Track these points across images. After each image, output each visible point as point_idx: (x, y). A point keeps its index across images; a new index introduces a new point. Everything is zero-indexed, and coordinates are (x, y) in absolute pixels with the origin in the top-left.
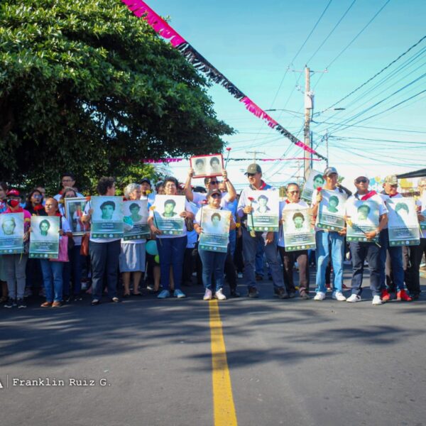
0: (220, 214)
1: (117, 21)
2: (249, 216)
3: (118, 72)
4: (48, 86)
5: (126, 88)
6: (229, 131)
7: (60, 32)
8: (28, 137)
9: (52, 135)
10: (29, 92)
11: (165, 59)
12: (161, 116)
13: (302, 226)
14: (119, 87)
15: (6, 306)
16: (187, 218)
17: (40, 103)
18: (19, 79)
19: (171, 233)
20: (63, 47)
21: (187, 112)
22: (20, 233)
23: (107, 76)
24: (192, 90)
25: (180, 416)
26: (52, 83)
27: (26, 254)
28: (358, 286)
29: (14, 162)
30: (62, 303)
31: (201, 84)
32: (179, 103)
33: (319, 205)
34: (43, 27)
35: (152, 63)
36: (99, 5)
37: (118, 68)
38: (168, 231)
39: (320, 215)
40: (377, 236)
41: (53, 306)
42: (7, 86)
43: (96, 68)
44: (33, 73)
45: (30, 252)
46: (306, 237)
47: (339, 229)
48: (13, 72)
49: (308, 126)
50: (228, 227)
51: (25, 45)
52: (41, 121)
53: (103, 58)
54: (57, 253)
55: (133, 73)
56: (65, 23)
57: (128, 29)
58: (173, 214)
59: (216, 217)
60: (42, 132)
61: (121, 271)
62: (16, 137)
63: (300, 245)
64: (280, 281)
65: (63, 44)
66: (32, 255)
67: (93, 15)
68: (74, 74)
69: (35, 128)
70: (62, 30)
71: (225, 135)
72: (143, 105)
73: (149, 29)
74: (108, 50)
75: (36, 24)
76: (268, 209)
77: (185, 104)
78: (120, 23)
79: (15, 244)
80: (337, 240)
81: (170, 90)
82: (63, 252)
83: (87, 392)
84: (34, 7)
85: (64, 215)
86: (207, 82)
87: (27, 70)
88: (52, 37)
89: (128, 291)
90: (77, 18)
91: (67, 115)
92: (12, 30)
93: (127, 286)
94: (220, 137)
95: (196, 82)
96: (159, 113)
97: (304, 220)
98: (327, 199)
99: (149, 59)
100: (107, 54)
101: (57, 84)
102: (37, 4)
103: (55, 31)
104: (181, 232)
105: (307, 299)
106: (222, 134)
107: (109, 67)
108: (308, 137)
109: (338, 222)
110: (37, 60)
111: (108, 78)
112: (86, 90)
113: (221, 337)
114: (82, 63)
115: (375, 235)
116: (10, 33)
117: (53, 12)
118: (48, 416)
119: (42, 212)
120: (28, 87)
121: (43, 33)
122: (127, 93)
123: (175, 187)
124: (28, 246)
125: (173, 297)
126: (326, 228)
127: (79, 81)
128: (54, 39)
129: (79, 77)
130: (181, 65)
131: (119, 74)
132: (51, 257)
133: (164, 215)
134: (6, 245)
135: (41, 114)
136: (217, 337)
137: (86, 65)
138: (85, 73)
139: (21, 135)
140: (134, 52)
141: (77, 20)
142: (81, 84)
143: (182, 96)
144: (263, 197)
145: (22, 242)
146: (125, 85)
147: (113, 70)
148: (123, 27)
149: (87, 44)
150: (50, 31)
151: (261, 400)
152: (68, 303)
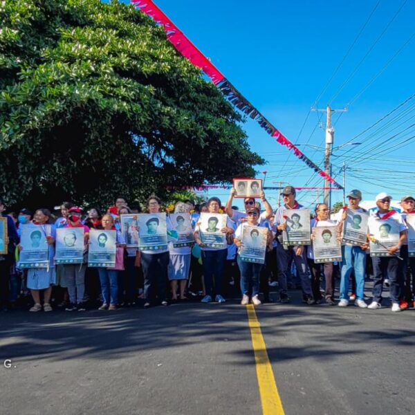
0: (258, 230)
1: (163, 61)
2: (284, 232)
3: (165, 107)
4: (104, 117)
5: (172, 122)
6: (261, 162)
7: (112, 69)
8: (85, 165)
9: (108, 162)
10: (86, 122)
11: (206, 97)
12: (203, 147)
13: (329, 241)
14: (166, 120)
15: (67, 309)
16: (228, 234)
17: (96, 133)
18: (77, 110)
19: (213, 246)
20: (115, 84)
21: (225, 144)
22: (80, 246)
23: (155, 110)
24: (229, 125)
25: (230, 407)
26: (107, 114)
27: (85, 264)
28: (379, 295)
29: (73, 186)
30: (117, 307)
31: (238, 120)
32: (218, 136)
33: (344, 222)
34: (96, 63)
35: (195, 101)
36: (147, 45)
37: (165, 104)
38: (211, 244)
39: (345, 231)
40: (399, 251)
41: (110, 309)
42: (66, 115)
43: (146, 104)
44: (90, 104)
45: (89, 262)
46: (333, 251)
47: (362, 244)
48: (71, 102)
49: (328, 159)
50: (265, 242)
51: (81, 79)
52: (97, 149)
53: (151, 95)
54: (114, 262)
55: (179, 108)
56: (116, 60)
57: (173, 69)
58: (216, 229)
59: (255, 233)
60: (98, 160)
61: (170, 279)
62: (75, 164)
63: (328, 258)
64: (309, 289)
65: (115, 80)
66: (91, 265)
67: (143, 54)
68: (126, 108)
69: (91, 156)
70: (114, 68)
71: (258, 165)
72: (187, 137)
73: (192, 69)
74: (156, 87)
75: (89, 61)
76: (300, 225)
77: (224, 137)
78: (167, 64)
79: (76, 255)
80: (360, 254)
81: (211, 124)
82: (119, 261)
83: (143, 384)
84: (89, 45)
85: (120, 230)
86: (242, 118)
87: (84, 100)
88: (105, 73)
89: (175, 296)
90: (127, 56)
91: (121, 144)
92: (69, 65)
93: (174, 292)
94: (253, 167)
95: (233, 118)
96: (201, 144)
97: (331, 235)
98: (352, 217)
99: (192, 97)
100: (155, 92)
101: (111, 115)
102: (91, 42)
103: (107, 68)
104: (222, 245)
105: (333, 305)
106: (255, 164)
107: (157, 103)
108: (328, 169)
109: (361, 237)
110: (93, 92)
111: (157, 113)
112: (137, 122)
113: (261, 336)
114: (133, 98)
115: (397, 250)
116: (67, 68)
117: (105, 50)
118: (107, 406)
119: (99, 227)
120: (85, 118)
121: (96, 70)
122: (174, 126)
123: (218, 206)
124: (87, 257)
125: (215, 301)
126: (350, 242)
127: (131, 114)
128: (106, 76)
129: (131, 110)
130: (219, 102)
131: (166, 109)
132: (108, 266)
133: (207, 230)
134: (67, 255)
135: (98, 143)
136: (257, 335)
137: (137, 100)
138: (137, 107)
139: (79, 162)
140: (179, 90)
141: (128, 58)
142: (133, 117)
143: (220, 130)
144: (296, 215)
145: (82, 253)
146: (171, 119)
147: (161, 106)
148: (169, 67)
149: (137, 81)
150: (102, 68)
151: (304, 393)
152: (122, 307)
